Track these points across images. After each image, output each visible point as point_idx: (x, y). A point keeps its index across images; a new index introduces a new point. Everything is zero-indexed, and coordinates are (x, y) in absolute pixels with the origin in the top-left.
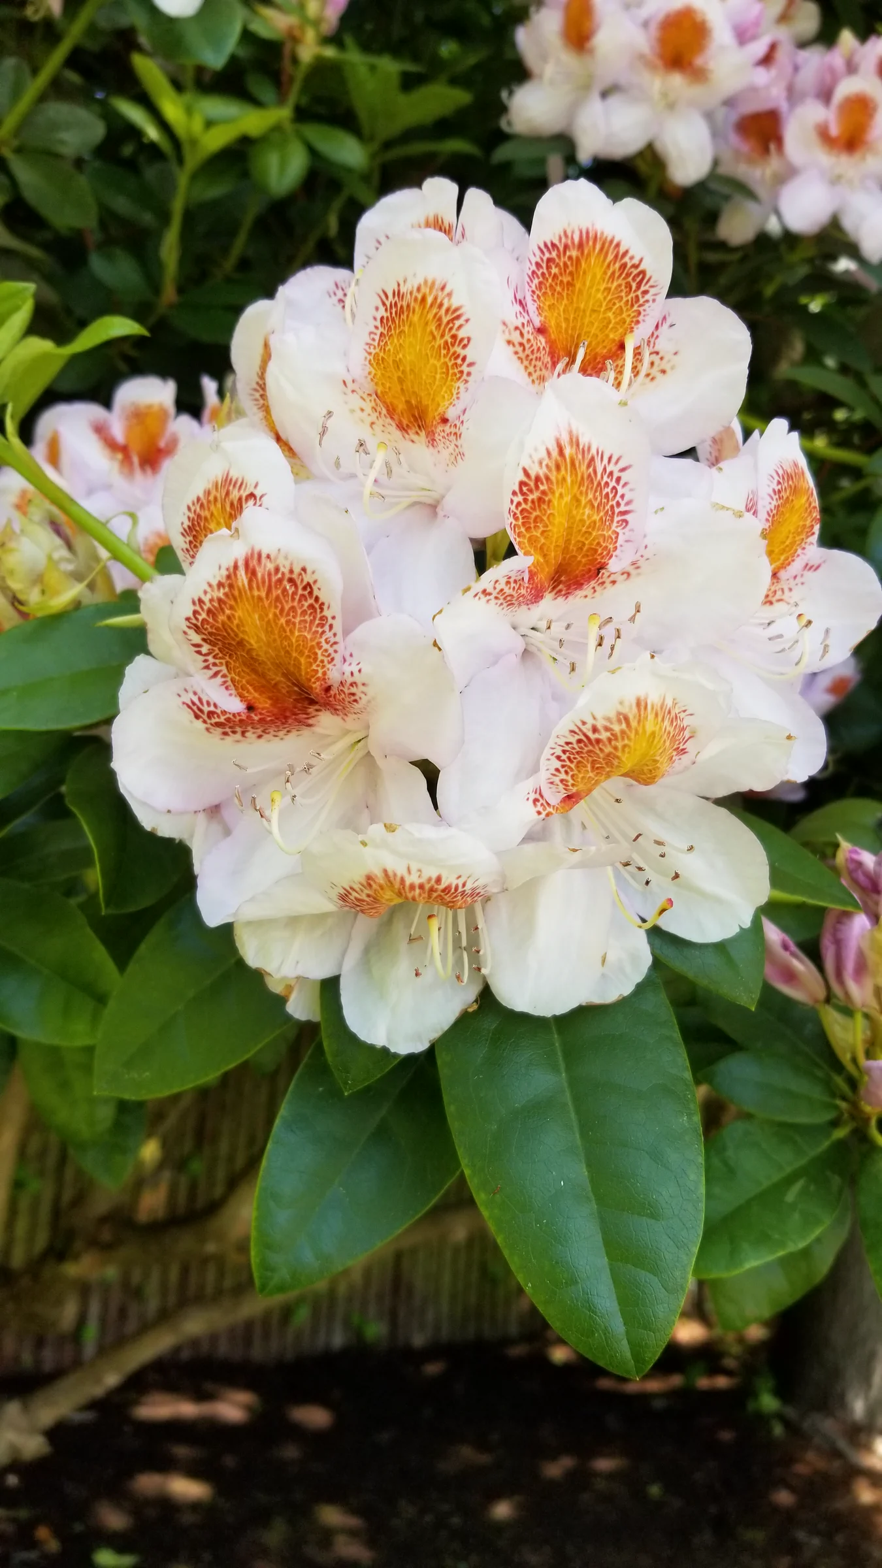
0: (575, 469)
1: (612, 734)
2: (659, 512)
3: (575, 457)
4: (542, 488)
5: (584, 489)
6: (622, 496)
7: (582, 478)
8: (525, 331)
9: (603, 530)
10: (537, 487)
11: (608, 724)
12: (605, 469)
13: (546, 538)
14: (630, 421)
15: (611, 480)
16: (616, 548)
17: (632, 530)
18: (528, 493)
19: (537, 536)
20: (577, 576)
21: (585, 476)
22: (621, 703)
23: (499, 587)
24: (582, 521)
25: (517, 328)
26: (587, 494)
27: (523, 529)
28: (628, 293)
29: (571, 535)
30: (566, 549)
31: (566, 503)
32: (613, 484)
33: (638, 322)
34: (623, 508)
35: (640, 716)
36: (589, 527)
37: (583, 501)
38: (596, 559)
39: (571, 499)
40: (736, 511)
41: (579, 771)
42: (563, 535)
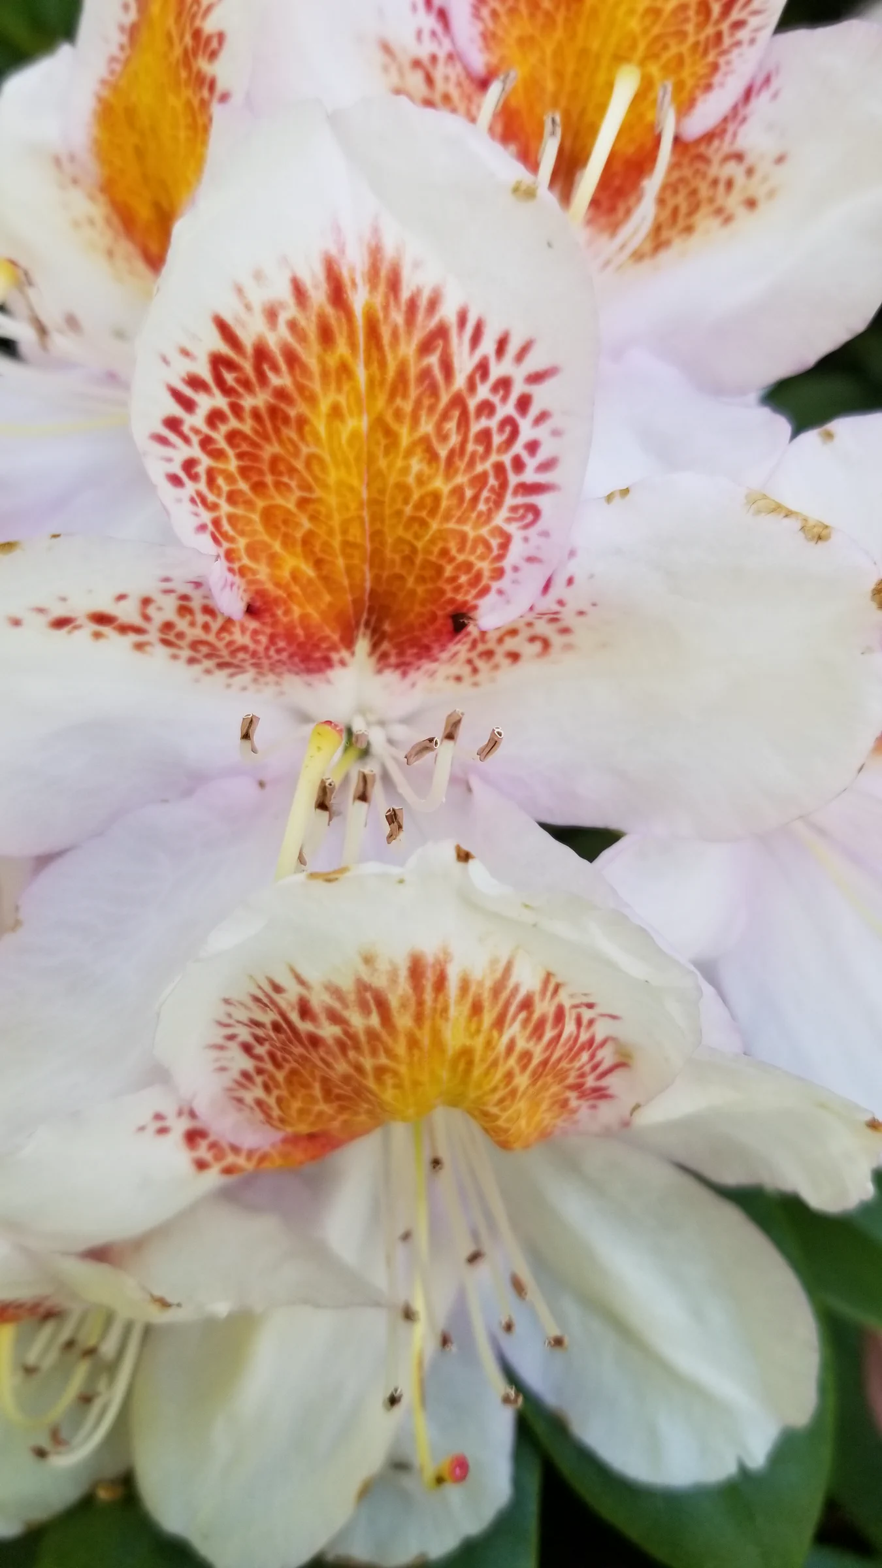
0: (379, 346)
1: (346, 1033)
2: (617, 500)
3: (381, 315)
4: (275, 380)
5: (408, 407)
6: (533, 447)
7: (402, 374)
8: (439, 73)
9: (461, 520)
10: (262, 379)
11: (337, 1005)
12: (483, 369)
13: (313, 518)
14: (549, 245)
15: (504, 399)
16: (499, 573)
17: (545, 534)
18: (240, 390)
19: (288, 511)
20: (410, 628)
21: (413, 372)
22: (368, 960)
23: (158, 618)
24: (403, 489)
25: (417, 64)
26: (415, 420)
27: (243, 486)
28: (701, 26)
29: (382, 521)
30: (376, 558)
31: (354, 435)
32: (507, 409)
33: (708, 87)
34: (530, 476)
35: (420, 1003)
36: (419, 506)
37: (405, 437)
38: (442, 592)
39: (372, 429)
40: (811, 523)
41: (293, 1095)
42: (361, 518)
